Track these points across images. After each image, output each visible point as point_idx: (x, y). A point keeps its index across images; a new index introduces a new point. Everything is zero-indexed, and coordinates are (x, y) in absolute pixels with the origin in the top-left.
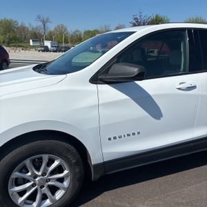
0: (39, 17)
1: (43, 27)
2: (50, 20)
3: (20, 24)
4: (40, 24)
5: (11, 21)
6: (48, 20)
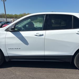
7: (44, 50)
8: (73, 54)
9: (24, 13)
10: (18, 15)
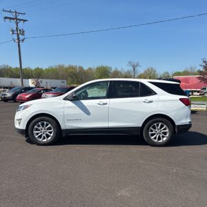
0: (130, 63)
1: (133, 70)
2: (140, 65)
3: (113, 69)
4: (131, 68)
5: (107, 67)
6: (138, 65)
7: (108, 121)
8: (141, 125)
9: (59, 66)
10: (44, 69)
